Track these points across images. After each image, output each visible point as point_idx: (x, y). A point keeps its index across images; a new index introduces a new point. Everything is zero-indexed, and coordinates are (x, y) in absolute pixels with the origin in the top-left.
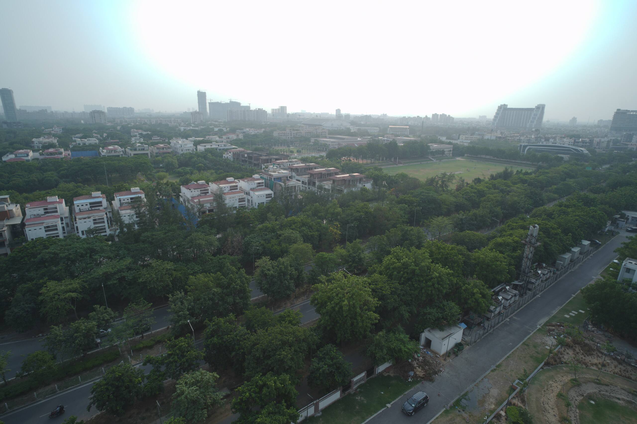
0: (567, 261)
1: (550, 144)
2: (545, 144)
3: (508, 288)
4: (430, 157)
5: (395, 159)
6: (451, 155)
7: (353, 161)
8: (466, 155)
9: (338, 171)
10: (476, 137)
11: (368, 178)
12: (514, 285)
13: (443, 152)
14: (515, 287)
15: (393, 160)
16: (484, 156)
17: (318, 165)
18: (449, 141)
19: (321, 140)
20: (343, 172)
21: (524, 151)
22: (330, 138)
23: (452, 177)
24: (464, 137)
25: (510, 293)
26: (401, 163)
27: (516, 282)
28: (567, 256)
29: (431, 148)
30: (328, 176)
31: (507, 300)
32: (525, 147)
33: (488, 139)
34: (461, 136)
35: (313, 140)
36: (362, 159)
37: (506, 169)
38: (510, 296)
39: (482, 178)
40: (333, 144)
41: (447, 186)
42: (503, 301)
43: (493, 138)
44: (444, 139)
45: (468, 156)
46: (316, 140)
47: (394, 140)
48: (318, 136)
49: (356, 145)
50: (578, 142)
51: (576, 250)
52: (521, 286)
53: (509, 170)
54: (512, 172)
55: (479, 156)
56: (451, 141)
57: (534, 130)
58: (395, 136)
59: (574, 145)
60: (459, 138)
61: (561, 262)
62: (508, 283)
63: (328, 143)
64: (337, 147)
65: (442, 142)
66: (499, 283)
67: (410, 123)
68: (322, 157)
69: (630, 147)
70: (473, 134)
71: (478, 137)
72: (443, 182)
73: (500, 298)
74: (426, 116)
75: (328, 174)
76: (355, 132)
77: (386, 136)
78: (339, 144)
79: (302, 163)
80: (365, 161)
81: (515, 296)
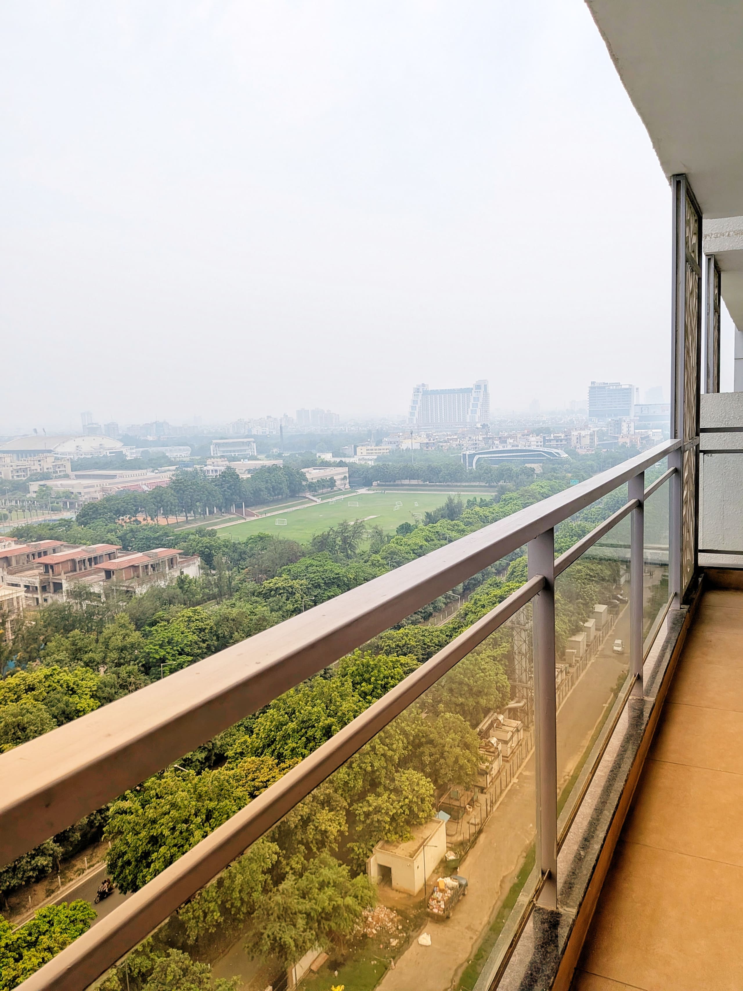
0: (583, 647)
1: (509, 448)
2: (501, 448)
3: (501, 717)
4: (308, 495)
5: (239, 507)
6: (348, 486)
7: (145, 522)
8: (375, 483)
9: (112, 548)
10: (385, 448)
11: (187, 554)
12: (510, 710)
13: (332, 482)
14: (513, 714)
15: (233, 509)
16: (406, 482)
17: (59, 543)
18: (338, 460)
19: (56, 486)
20: (126, 548)
21: (471, 464)
22: (78, 477)
23: (359, 528)
24: (364, 448)
25: (507, 728)
26: (253, 515)
27: (512, 704)
28: (580, 638)
29: (308, 476)
30: (90, 565)
31: (506, 742)
32: (472, 456)
33: (408, 450)
34: (358, 449)
35: (34, 487)
36: (166, 514)
37: (451, 501)
38: (510, 734)
39: (412, 523)
40: (87, 490)
41: (352, 547)
42: (500, 747)
43: (417, 446)
44: (328, 457)
45: (378, 485)
46: (44, 485)
47: (229, 468)
48: (46, 477)
49: (146, 488)
50: (550, 441)
51: (590, 623)
52: (522, 709)
53: (456, 501)
54: (460, 504)
55: (398, 482)
56: (343, 459)
57: (479, 426)
58: (230, 461)
59: (544, 446)
60: (355, 454)
61: (573, 651)
62: (500, 709)
63: (75, 491)
64: (99, 496)
65: (325, 464)
66: (487, 711)
67: (254, 432)
68: (67, 523)
69: (621, 441)
70: (379, 443)
71: (390, 447)
72: (344, 540)
73: (494, 740)
74: (286, 416)
75: (90, 560)
76: (136, 459)
77: (209, 462)
78: (103, 490)
79: (16, 543)
80: (172, 519)
81: (518, 731)
